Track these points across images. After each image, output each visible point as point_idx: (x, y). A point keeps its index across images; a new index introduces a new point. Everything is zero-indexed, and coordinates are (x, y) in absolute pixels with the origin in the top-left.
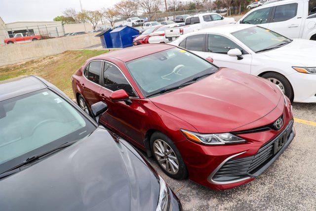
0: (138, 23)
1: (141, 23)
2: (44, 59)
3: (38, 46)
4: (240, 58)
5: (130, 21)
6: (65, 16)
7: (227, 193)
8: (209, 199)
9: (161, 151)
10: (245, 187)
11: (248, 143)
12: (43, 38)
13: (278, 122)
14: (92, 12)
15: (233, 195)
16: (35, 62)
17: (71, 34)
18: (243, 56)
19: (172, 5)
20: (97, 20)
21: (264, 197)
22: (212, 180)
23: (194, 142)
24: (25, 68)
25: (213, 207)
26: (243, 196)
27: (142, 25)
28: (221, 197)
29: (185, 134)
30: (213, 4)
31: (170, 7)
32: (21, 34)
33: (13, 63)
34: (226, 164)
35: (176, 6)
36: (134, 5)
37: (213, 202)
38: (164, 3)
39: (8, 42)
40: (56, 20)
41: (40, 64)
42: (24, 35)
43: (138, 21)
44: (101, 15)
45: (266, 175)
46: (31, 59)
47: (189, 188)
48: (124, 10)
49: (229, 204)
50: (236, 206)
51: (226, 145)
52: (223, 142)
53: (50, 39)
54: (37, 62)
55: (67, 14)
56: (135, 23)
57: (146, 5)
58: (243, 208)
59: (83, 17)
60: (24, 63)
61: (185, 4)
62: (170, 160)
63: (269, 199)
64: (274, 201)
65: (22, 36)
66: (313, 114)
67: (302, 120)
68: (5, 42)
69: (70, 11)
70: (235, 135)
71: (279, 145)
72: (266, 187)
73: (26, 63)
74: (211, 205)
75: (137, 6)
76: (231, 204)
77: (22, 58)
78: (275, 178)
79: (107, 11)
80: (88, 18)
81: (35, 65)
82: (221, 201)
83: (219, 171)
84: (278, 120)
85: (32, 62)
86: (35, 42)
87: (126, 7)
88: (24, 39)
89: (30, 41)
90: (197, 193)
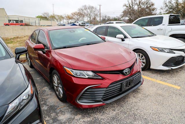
0: (82, 24)
1: (84, 24)
2: (25, 37)
3: (22, 29)
4: (123, 40)
5: (78, 22)
6: (43, 16)
7: (89, 113)
8: (76, 115)
9: (56, 82)
10: (102, 111)
11: (103, 80)
12: (26, 25)
13: (126, 70)
14: (58, 16)
15: (92, 114)
16: (19, 38)
17: (44, 26)
18: (125, 39)
19: (104, 18)
20: (60, 20)
21: (111, 118)
22: (78, 101)
23: (69, 74)
24: (13, 41)
25: (77, 120)
26: (99, 116)
27: (84, 26)
28: (85, 114)
29: (65, 70)
30: (127, 20)
31: (103, 19)
32: (15, 21)
33: (6, 37)
34: (86, 91)
35: (106, 19)
36: (82, 15)
37: (78, 117)
38: (99, 16)
39: (6, 25)
40: (37, 17)
41: (21, 39)
42: (16, 22)
43: (83, 23)
44: (63, 18)
45: (118, 105)
46: (17, 36)
47: (68, 108)
48: (76, 16)
49: (87, 119)
50: (91, 121)
51: (89, 78)
52: (87, 77)
53: (30, 26)
54: (21, 38)
55: (44, 15)
56: (81, 24)
57: (89, 15)
58: (95, 122)
59: (53, 18)
60: (13, 37)
61: (112, 18)
62: (59, 88)
63: (114, 118)
64: (116, 121)
65: (15, 22)
66: (160, 76)
67: (152, 79)
68: (4, 24)
69: (46, 14)
70: (95, 73)
71: (126, 86)
72: (115, 112)
73: (14, 38)
74: (76, 118)
75: (84, 15)
76: (89, 119)
77: (12, 35)
78: (123, 108)
79: (67, 16)
80: (56, 19)
81: (19, 40)
82: (83, 117)
83: (82, 95)
84: (127, 69)
85: (18, 38)
86: (22, 27)
87: (78, 15)
88: (15, 25)
89: (18, 26)
90: (71, 111)
